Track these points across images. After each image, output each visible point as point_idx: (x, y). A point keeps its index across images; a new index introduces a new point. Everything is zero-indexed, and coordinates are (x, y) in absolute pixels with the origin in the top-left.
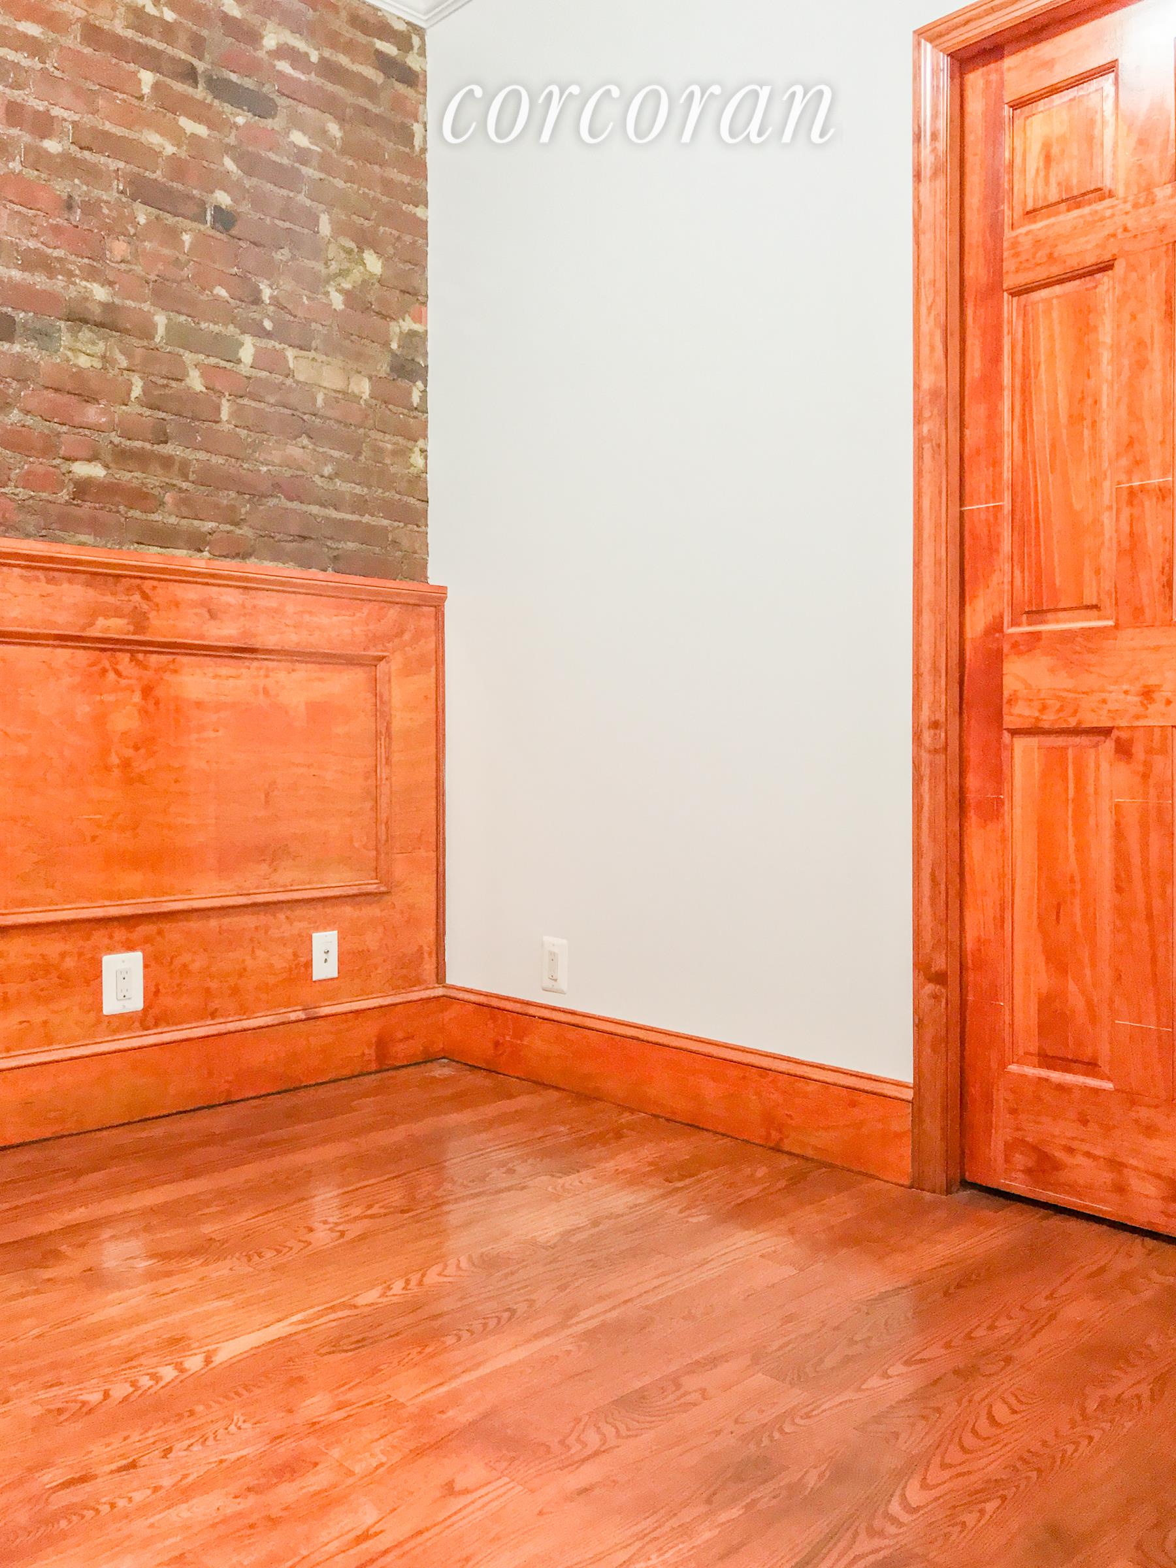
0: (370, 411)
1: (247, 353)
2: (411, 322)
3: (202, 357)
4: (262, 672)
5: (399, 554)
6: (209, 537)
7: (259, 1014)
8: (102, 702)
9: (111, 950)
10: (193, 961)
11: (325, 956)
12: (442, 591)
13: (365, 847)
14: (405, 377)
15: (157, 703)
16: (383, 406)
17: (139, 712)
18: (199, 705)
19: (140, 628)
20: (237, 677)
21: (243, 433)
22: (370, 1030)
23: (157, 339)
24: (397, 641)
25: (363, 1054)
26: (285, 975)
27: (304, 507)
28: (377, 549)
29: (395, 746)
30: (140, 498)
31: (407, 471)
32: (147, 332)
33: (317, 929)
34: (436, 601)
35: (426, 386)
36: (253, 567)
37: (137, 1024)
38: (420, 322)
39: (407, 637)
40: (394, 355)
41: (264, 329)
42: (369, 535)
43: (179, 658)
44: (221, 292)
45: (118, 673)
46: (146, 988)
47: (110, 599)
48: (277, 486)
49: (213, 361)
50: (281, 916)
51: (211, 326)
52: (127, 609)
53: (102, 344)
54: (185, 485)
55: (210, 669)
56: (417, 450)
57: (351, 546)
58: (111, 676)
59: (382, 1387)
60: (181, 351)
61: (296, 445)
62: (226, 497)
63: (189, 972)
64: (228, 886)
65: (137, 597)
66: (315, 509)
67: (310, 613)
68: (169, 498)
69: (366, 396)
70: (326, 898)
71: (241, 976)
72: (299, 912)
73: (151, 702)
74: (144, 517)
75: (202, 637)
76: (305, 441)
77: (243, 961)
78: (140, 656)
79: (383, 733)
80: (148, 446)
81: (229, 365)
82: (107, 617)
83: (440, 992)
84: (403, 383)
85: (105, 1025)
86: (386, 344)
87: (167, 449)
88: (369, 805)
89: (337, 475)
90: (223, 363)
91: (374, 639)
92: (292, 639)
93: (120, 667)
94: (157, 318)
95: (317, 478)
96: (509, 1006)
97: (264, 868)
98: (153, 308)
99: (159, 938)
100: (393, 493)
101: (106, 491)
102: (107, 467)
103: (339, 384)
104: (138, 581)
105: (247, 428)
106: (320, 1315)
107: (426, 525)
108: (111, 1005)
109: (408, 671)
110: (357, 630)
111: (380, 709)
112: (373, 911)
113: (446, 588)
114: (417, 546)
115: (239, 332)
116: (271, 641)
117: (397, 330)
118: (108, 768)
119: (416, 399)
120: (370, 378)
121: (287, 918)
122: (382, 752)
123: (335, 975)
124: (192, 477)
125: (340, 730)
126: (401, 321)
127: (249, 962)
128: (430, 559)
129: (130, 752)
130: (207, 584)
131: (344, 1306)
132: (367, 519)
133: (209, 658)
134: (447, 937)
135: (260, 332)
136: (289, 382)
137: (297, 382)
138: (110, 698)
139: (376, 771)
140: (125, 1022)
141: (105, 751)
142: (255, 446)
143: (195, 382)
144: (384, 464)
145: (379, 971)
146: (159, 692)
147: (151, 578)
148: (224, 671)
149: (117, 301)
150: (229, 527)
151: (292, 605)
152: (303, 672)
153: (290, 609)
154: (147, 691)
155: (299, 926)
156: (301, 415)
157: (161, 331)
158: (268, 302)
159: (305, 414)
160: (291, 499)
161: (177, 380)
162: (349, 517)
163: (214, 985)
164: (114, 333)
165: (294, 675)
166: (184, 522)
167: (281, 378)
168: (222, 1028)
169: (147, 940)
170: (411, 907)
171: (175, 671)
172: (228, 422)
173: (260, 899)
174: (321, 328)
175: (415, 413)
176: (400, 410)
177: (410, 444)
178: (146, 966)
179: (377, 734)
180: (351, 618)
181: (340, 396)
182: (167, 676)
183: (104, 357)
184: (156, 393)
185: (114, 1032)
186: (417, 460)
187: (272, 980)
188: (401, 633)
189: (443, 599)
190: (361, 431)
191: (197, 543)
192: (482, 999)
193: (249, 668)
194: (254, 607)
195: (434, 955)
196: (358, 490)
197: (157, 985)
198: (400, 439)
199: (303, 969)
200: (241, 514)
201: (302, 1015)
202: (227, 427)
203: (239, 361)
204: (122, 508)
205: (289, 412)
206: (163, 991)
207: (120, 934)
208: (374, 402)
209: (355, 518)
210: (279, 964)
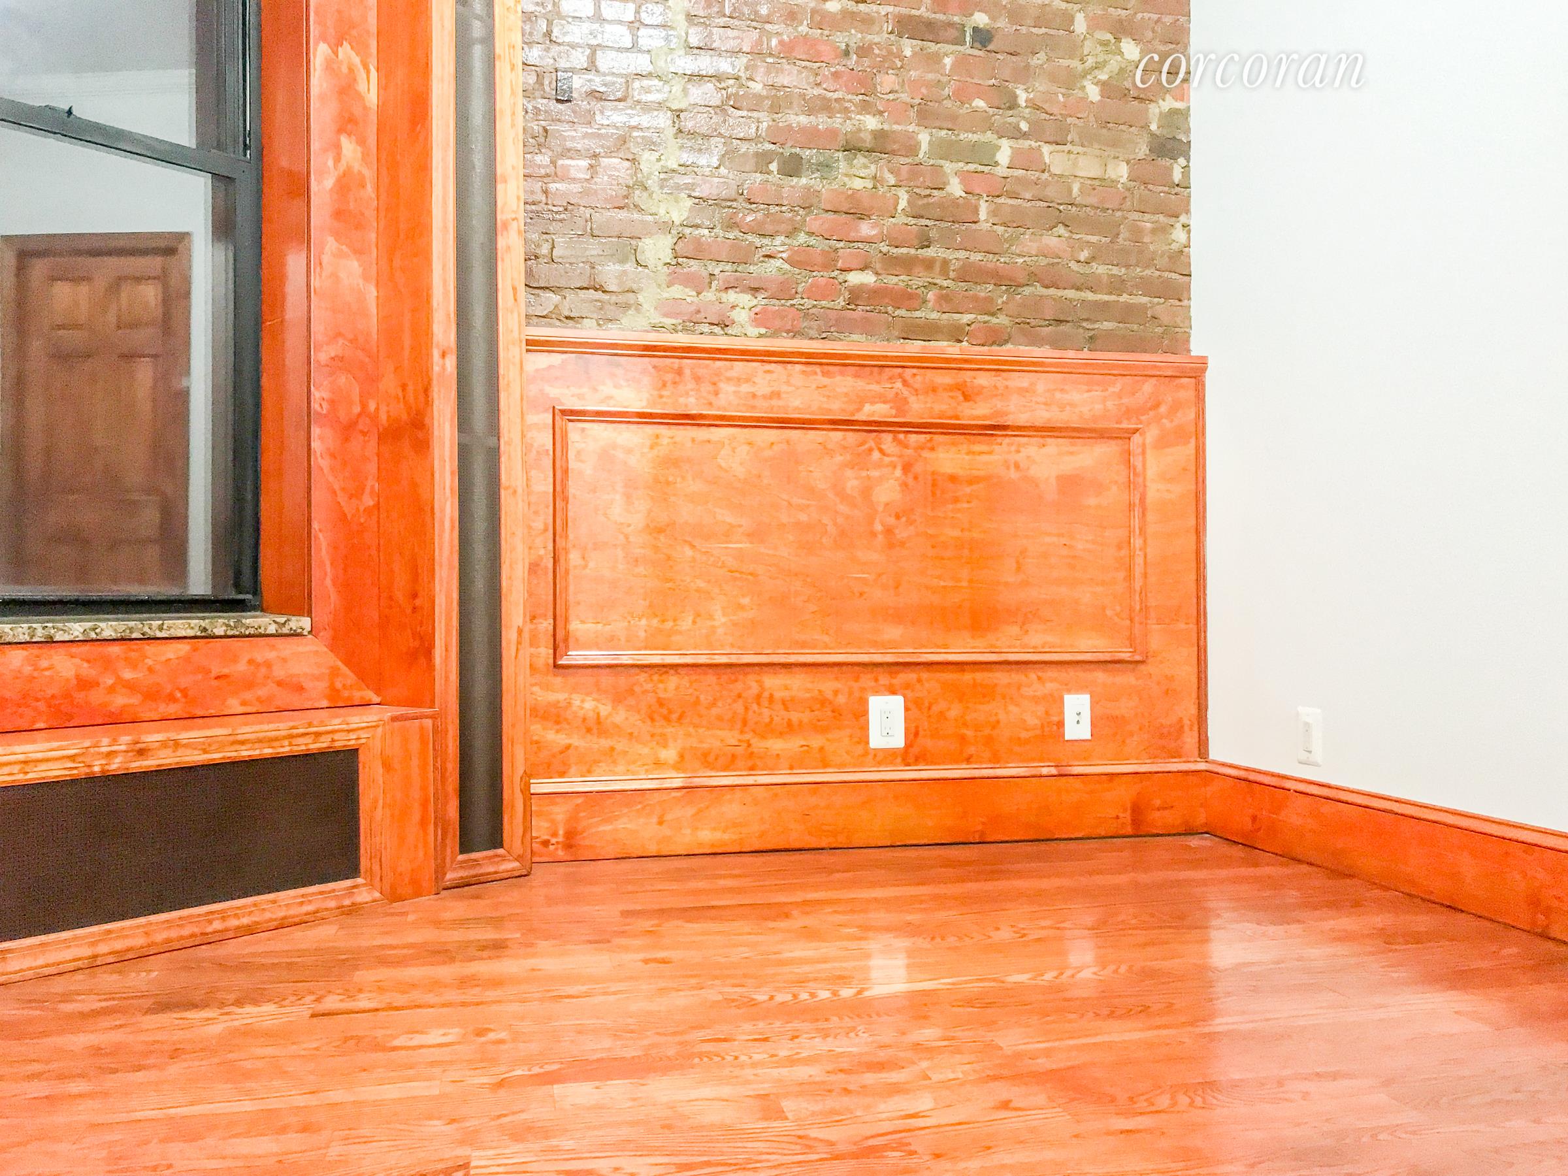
0: (1127, 194)
1: (1004, 155)
2: (1173, 101)
3: (961, 164)
4: (1013, 448)
5: (1159, 330)
6: (967, 328)
7: (1010, 765)
8: (868, 477)
9: (877, 692)
10: (949, 709)
11: (1077, 718)
12: (1202, 363)
13: (1117, 615)
14: (1166, 156)
15: (916, 478)
16: (1143, 187)
17: (901, 485)
18: (953, 479)
19: (900, 411)
20: (990, 453)
21: (1000, 229)
22: (1125, 793)
23: (921, 156)
24: (1152, 413)
25: (1117, 817)
26: (1038, 732)
27: (1060, 293)
28: (1135, 327)
29: (1150, 517)
30: (906, 298)
31: (1168, 247)
32: (912, 149)
33: (1069, 691)
34: (1196, 372)
35: (1188, 162)
36: (1008, 350)
37: (899, 760)
38: (1182, 100)
39: (1163, 409)
40: (1152, 135)
41: (1019, 130)
42: (1128, 313)
43: (936, 437)
44: (980, 103)
45: (881, 451)
46: (906, 729)
47: (875, 387)
48: (1032, 275)
49: (971, 167)
50: (1033, 676)
51: (970, 135)
52: (890, 395)
53: (873, 167)
54: (945, 283)
55: (965, 446)
56: (1178, 226)
57: (1107, 325)
58: (876, 455)
59: (991, 1034)
60: (942, 162)
61: (1051, 235)
62: (984, 290)
63: (946, 719)
64: (980, 643)
65: (899, 385)
66: (1071, 294)
67: (1062, 390)
68: (931, 296)
69: (1124, 180)
70: (1078, 662)
71: (994, 728)
72: (1051, 673)
73: (910, 476)
74: (908, 314)
75: (957, 418)
76: (1061, 230)
77: (996, 714)
78: (901, 436)
79: (1137, 505)
80: (913, 251)
81: (986, 169)
82: (873, 403)
83: (1202, 766)
84: (1166, 162)
85: (870, 757)
86: (1146, 127)
87: (930, 252)
88: (1121, 575)
89: (1094, 258)
90: (981, 168)
91: (1128, 413)
92: (1042, 416)
93: (883, 447)
94: (920, 137)
95: (1073, 265)
96: (1266, 780)
97: (1015, 630)
98: (917, 128)
99: (918, 686)
100: (1153, 270)
101: (875, 296)
102: (877, 274)
103: (1095, 172)
104: (900, 370)
105: (1005, 224)
106: (971, 981)
107: (1189, 299)
108: (877, 740)
109: (1163, 443)
110: (1109, 404)
111: (1133, 481)
112: (1126, 679)
113: (1205, 358)
114: (1178, 320)
115: (995, 136)
116: (1022, 419)
117: (1157, 111)
118: (874, 534)
119: (1177, 176)
120: (1128, 163)
121: (1039, 678)
122: (1136, 523)
123: (1089, 737)
124: (952, 275)
125: (1092, 501)
126: (1161, 102)
127: (1002, 716)
128: (1193, 332)
129: (891, 521)
130: (960, 369)
131: (994, 980)
132: (1125, 298)
133: (963, 437)
134: (1209, 712)
135: (1017, 134)
136: (1046, 175)
137: (1053, 175)
138: (875, 473)
139: (1130, 543)
140: (888, 756)
141: (870, 520)
142: (1012, 240)
143: (956, 188)
144: (1142, 243)
145: (1135, 738)
146: (918, 468)
147: (913, 367)
148: (977, 448)
149: (886, 127)
150: (986, 318)
151: (1042, 383)
152: (1053, 446)
153: (1040, 387)
154: (907, 468)
155: (1050, 686)
156: (1057, 206)
157: (924, 147)
158: (1024, 105)
159: (1061, 204)
160: (1047, 287)
161: (939, 189)
162: (1106, 298)
163: (969, 733)
164: (883, 155)
165: (1045, 450)
166: (945, 316)
167: (1037, 174)
168: (977, 773)
169: (908, 686)
170: (1170, 679)
171: (932, 449)
172: (987, 221)
173: (1012, 657)
174: (1077, 121)
175: (1177, 189)
176: (1161, 188)
177: (1172, 221)
178: (907, 709)
179: (1131, 507)
180: (1103, 394)
181: (1097, 183)
182: (926, 454)
183: (875, 177)
184: (920, 203)
185: (880, 763)
186: (1179, 235)
187: (1024, 735)
188: (1157, 406)
189: (1204, 370)
190: (1118, 214)
191: (956, 334)
192: (1242, 774)
193: (1001, 444)
194: (1007, 387)
195: (1196, 728)
196: (1115, 271)
197: (917, 727)
198: (1161, 218)
199: (1055, 728)
200: (998, 305)
201: (1054, 771)
202: (984, 226)
203: (996, 164)
204: (890, 309)
205: (1046, 204)
206: (921, 733)
207: (884, 680)
208: (1133, 184)
209: (1113, 298)
210: (1032, 721)
